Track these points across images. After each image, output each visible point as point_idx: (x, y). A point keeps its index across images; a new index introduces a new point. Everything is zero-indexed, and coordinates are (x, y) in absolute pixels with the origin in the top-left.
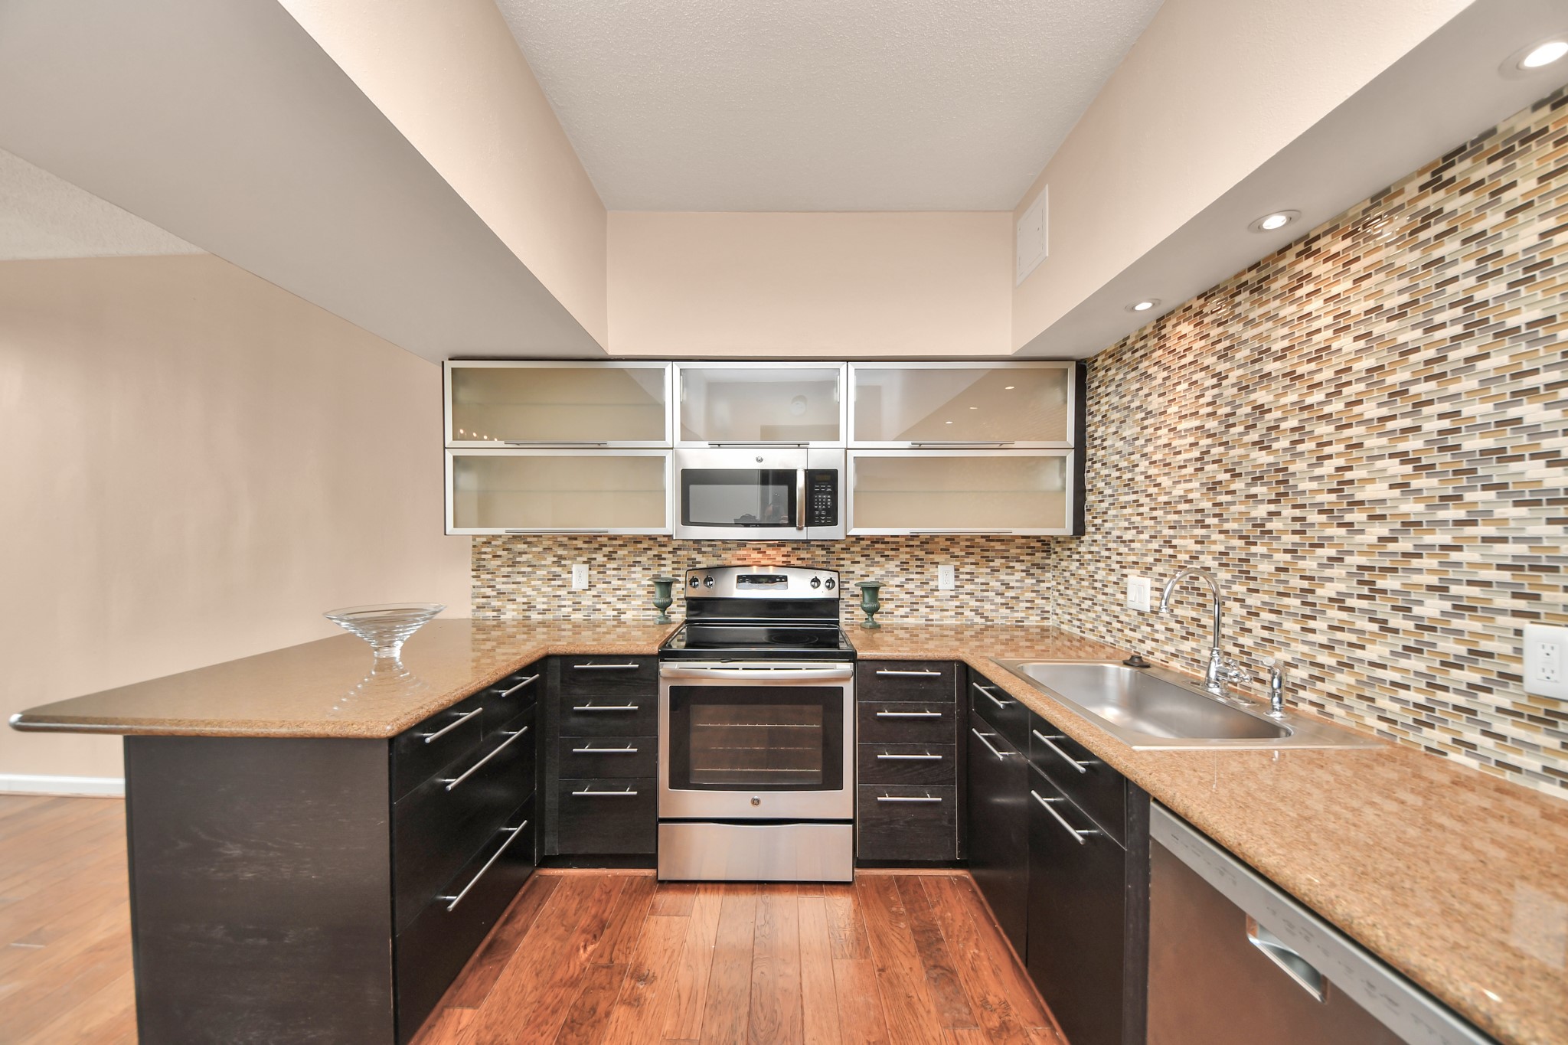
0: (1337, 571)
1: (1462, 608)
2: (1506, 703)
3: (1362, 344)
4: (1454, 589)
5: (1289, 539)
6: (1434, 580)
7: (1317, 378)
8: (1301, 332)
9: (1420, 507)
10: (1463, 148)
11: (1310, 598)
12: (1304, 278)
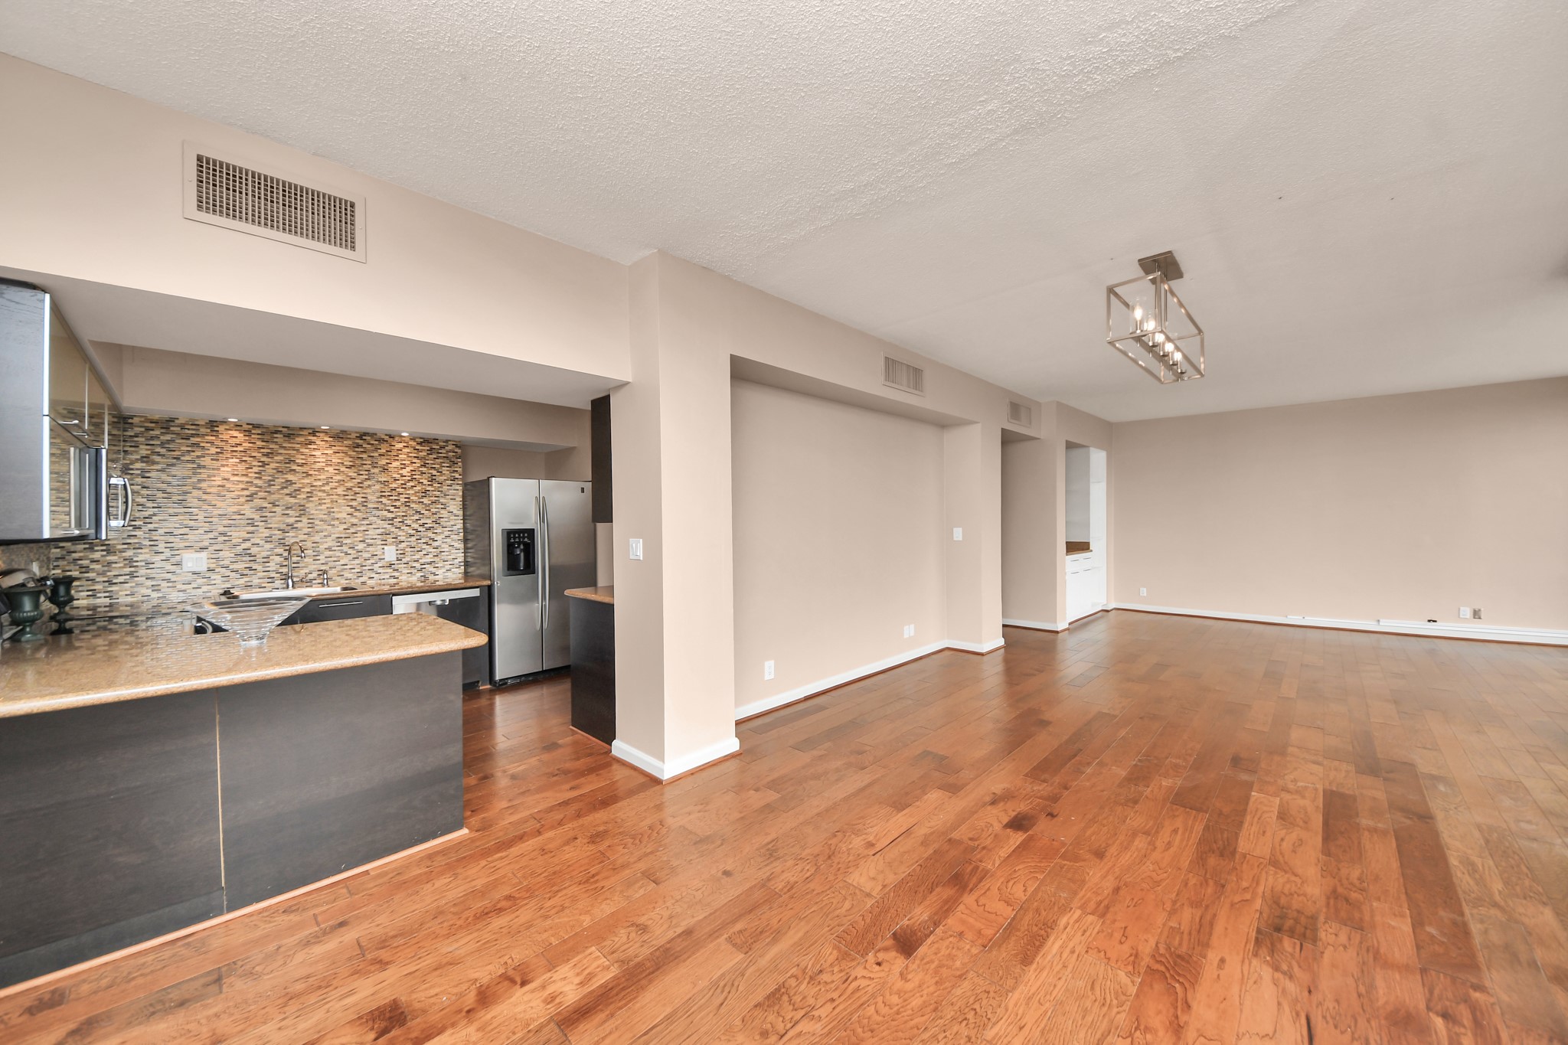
0: (329, 539)
1: (369, 545)
2: (381, 565)
3: (336, 472)
4: (367, 541)
5: (306, 530)
6: (361, 539)
7: (319, 477)
8: (312, 460)
9: (357, 520)
10: (368, 433)
11: (317, 549)
12: (311, 443)
